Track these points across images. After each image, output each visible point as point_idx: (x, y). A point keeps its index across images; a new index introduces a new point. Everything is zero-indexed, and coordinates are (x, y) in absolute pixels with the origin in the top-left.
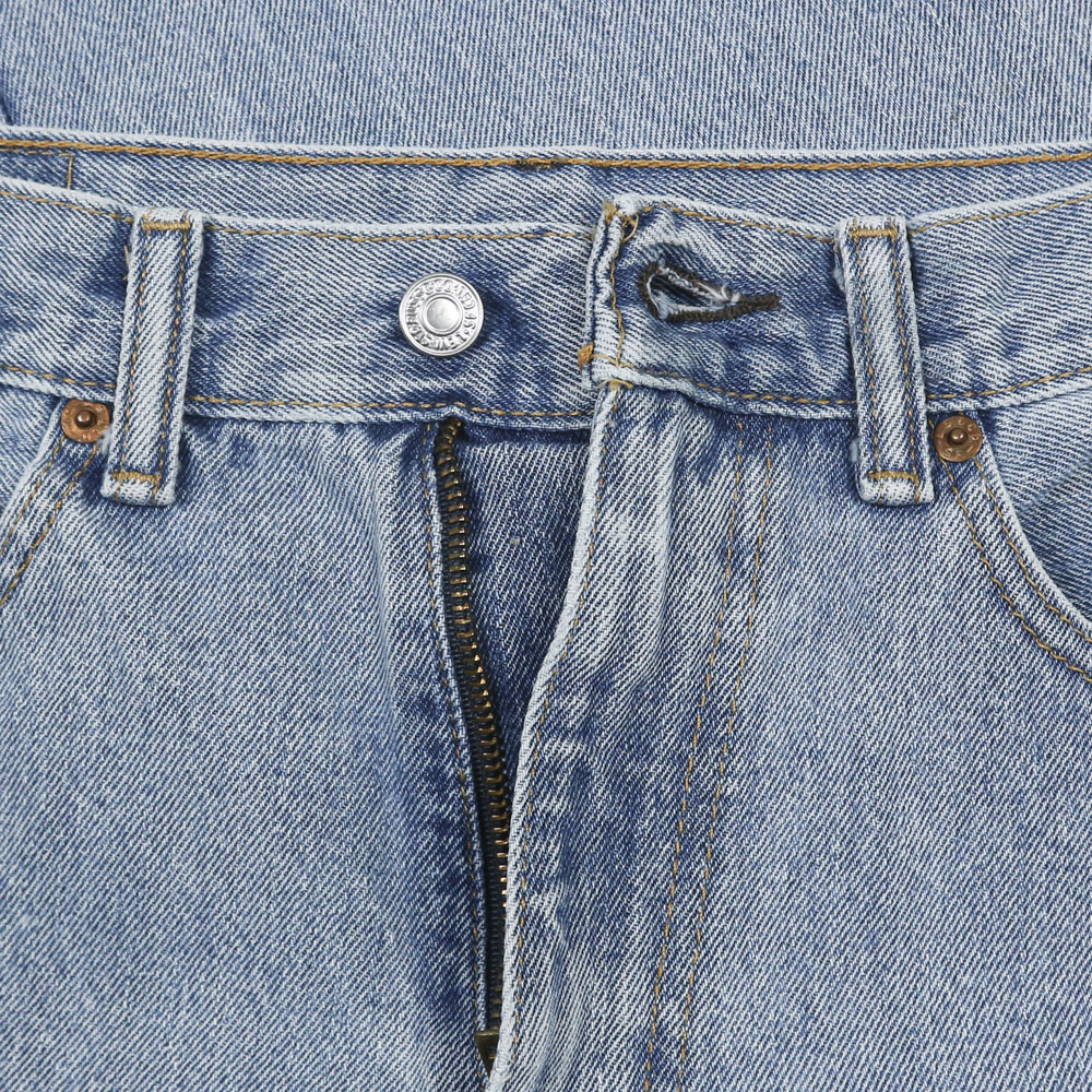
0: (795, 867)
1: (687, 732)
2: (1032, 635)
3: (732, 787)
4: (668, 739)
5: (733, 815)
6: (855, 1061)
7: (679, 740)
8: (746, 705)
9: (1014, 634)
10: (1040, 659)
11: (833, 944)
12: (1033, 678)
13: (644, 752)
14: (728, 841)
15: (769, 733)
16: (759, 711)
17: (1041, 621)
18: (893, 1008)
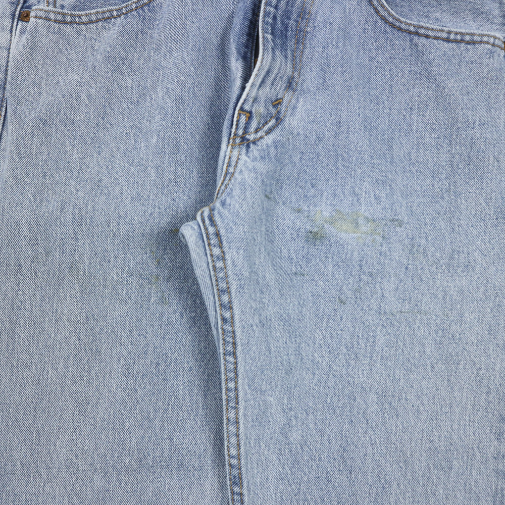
0: (324, 47)
1: (299, 16)
2: (377, 12)
3: (309, 29)
4: (294, 16)
5: (309, 36)
6: (334, 92)
7: (297, 17)
8: (313, 12)
9: (373, 11)
10: (379, 18)
11: (332, 65)
12: (376, 22)
13: (289, 18)
14: (307, 41)
15: (318, 18)
16: (316, 13)
17: (379, 8)
18: (346, 81)
